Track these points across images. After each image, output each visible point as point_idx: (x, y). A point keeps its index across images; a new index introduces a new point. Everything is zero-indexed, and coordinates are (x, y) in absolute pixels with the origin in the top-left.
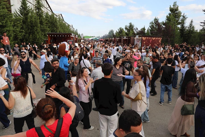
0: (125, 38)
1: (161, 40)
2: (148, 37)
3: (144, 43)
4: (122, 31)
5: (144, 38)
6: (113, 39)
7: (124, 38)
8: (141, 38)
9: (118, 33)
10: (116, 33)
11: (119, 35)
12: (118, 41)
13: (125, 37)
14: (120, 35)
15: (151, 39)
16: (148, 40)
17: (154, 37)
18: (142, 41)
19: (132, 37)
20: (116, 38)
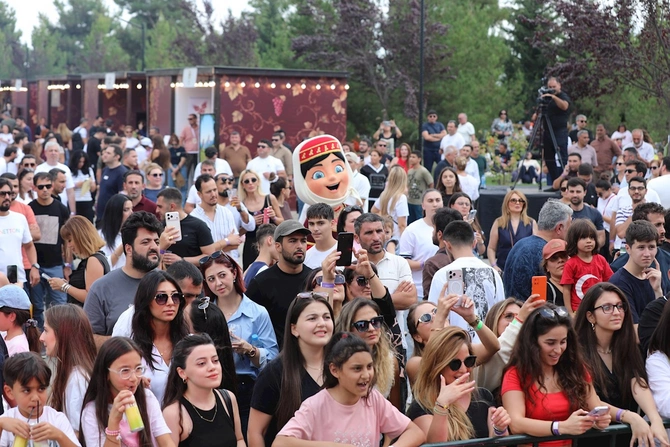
0: (110, 84)
1: (343, 97)
2: (256, 78)
3: (237, 116)
4: (88, 20)
5: (233, 89)
6: (18, 88)
7: (102, 81)
8: (212, 84)
9: (53, 30)
10: (37, 37)
11: (62, 48)
12: (56, 101)
13: (110, 78)
14: (74, 50)
15: (278, 92)
16: (264, 101)
17: (295, 79)
18: (222, 108)
19: (154, 81)
20: (42, 84)
